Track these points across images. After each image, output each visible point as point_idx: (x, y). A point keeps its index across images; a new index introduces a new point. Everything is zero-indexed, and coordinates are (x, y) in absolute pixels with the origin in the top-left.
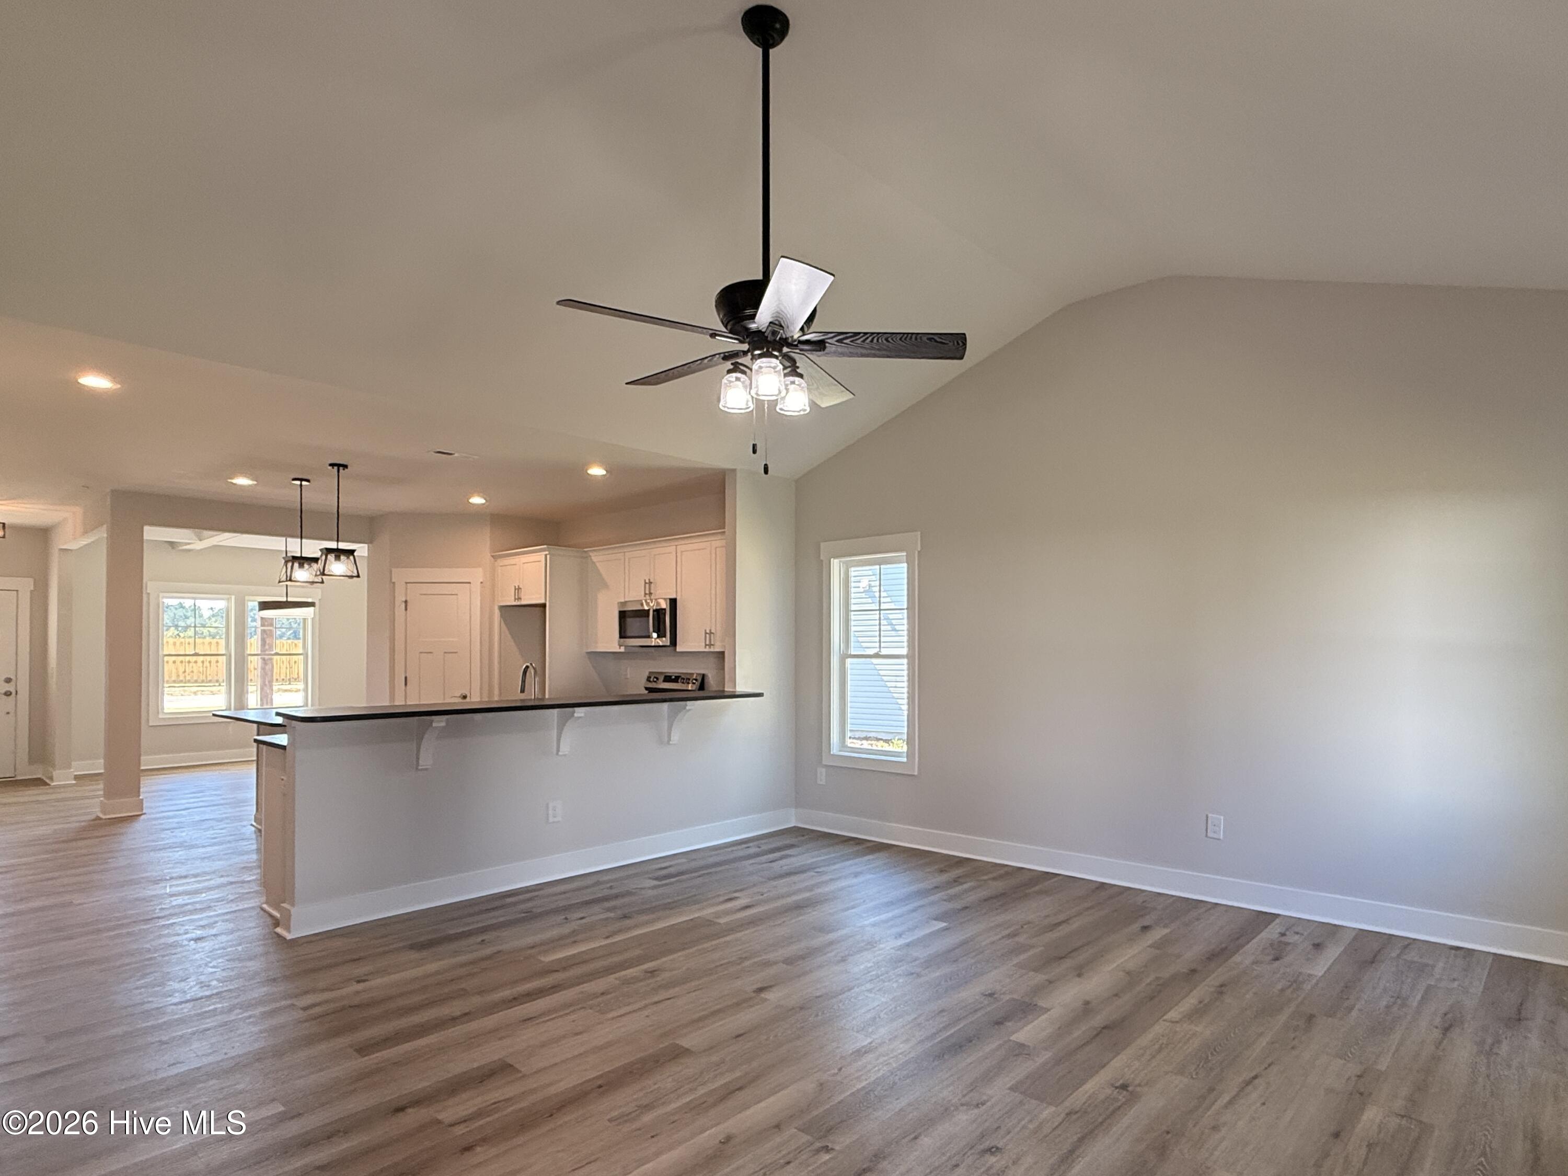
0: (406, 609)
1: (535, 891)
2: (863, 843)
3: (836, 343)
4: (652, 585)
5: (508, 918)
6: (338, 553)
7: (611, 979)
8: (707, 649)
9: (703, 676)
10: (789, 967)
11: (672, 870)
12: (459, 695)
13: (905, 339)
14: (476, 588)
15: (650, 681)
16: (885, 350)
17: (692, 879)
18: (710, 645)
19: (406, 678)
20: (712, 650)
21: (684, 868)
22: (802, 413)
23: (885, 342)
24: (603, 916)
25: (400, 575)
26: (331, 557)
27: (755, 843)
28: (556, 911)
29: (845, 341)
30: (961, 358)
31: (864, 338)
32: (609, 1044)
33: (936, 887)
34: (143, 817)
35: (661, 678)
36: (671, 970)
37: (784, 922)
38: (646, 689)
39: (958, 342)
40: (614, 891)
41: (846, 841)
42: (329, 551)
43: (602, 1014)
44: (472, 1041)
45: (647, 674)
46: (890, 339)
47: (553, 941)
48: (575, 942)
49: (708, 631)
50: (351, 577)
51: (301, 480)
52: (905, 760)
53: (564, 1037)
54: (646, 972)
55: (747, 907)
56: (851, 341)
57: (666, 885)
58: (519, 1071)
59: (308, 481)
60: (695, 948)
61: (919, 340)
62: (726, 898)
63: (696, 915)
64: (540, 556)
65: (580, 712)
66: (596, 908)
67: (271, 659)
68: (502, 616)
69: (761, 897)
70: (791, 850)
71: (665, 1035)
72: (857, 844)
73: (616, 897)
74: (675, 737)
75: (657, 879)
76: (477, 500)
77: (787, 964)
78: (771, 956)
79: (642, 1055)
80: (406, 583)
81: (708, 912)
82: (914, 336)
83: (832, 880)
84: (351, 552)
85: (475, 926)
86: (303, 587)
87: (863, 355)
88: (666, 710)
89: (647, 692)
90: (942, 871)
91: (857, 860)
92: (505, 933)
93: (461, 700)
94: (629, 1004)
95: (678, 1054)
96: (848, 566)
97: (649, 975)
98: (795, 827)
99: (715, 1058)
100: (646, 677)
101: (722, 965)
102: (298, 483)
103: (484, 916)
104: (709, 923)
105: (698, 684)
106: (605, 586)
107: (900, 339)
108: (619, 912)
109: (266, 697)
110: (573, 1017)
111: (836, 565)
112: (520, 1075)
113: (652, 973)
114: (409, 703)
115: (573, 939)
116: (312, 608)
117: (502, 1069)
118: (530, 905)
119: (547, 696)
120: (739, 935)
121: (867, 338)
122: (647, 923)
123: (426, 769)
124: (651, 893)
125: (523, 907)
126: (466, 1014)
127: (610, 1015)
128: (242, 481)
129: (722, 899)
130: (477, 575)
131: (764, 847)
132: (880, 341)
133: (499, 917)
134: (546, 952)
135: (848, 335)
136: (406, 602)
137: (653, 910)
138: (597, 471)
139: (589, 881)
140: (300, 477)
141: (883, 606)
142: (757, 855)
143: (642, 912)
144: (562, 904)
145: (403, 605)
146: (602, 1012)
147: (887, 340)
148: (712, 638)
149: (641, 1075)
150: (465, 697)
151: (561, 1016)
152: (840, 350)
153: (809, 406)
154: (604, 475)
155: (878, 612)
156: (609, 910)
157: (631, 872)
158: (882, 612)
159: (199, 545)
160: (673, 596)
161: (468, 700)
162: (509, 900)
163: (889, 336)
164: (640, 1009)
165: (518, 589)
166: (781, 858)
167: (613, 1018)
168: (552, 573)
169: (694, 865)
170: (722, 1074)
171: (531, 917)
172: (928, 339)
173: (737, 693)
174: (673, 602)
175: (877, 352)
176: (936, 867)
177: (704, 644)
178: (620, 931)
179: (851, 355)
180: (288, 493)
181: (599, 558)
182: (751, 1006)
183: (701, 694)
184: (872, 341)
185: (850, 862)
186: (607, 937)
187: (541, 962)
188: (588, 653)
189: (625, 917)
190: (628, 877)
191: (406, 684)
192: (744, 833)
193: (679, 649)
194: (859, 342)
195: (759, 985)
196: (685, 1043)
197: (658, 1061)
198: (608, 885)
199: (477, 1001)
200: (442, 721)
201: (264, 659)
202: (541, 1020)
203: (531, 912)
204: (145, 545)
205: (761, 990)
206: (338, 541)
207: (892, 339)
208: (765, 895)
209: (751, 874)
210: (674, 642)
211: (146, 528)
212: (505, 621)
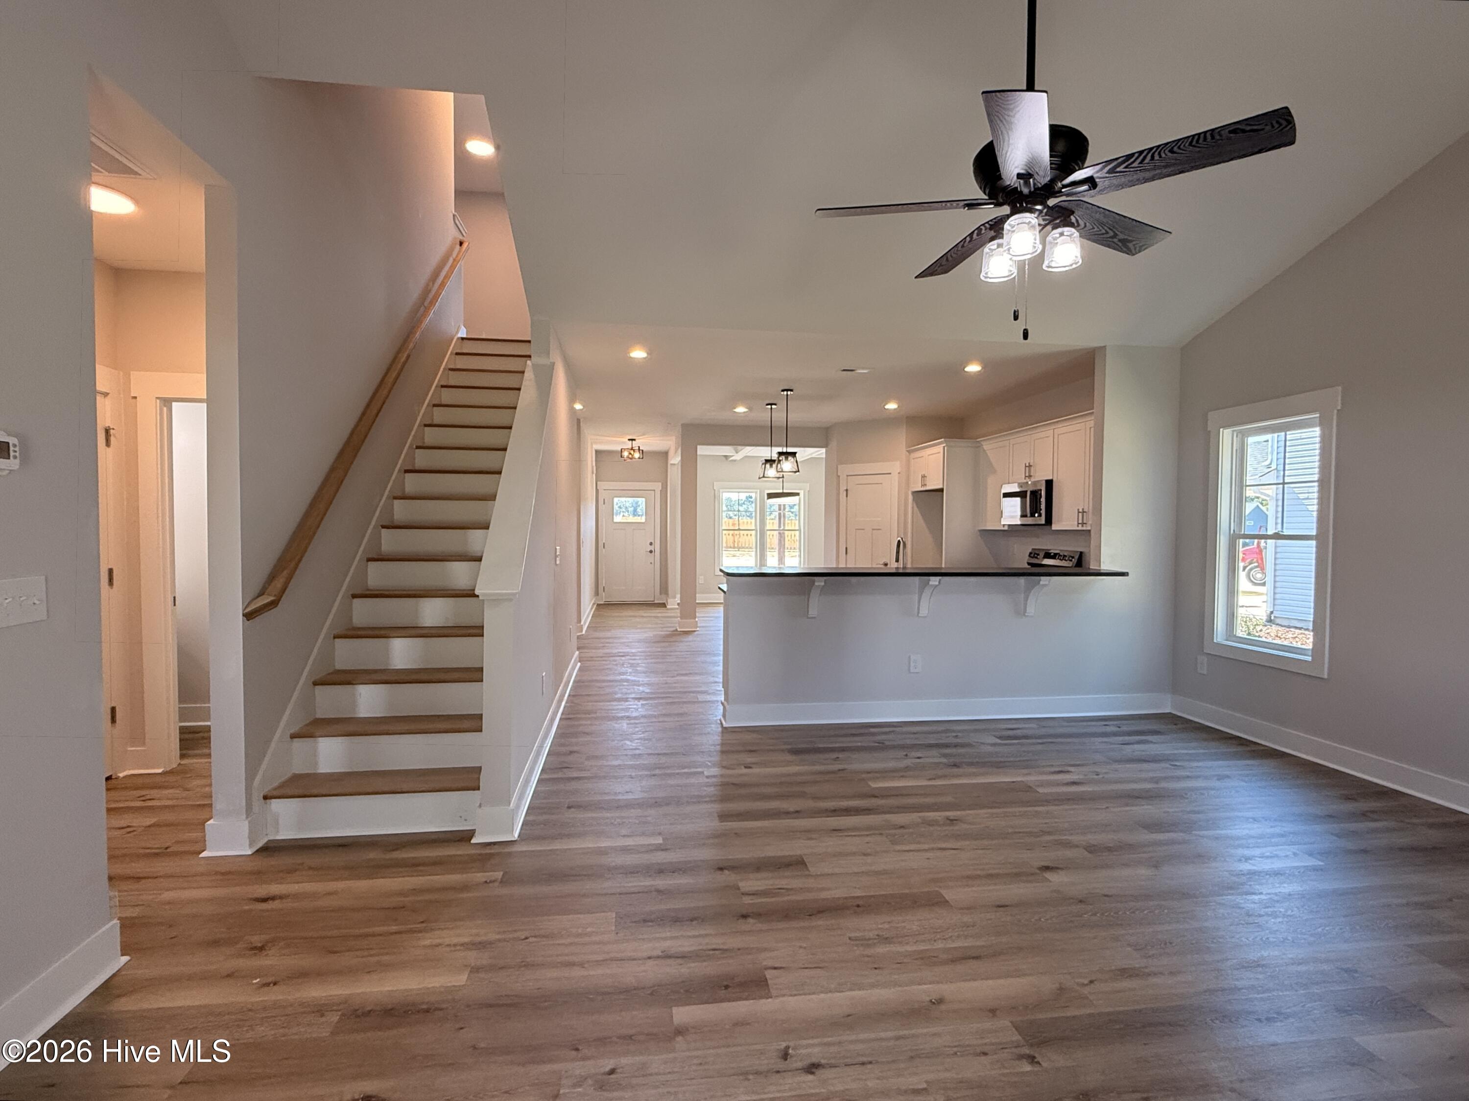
0: (847, 496)
1: (895, 727)
2: (1247, 745)
3: (1107, 175)
4: (1032, 469)
5: (863, 744)
6: (787, 454)
7: (914, 817)
8: (1080, 528)
9: (1081, 553)
10: (1089, 855)
11: (1019, 733)
12: (882, 563)
13: (1197, 142)
14: (895, 477)
15: (1033, 557)
16: (1174, 164)
17: (1034, 744)
18: (1083, 524)
19: (846, 548)
20: (1084, 528)
21: (1030, 732)
22: (1074, 266)
23: (1169, 154)
24: (936, 760)
25: (845, 470)
26: (782, 458)
27: (1115, 723)
28: (903, 747)
29: (1118, 169)
30: (1292, 142)
31: (1141, 157)
32: (885, 872)
33: (1330, 816)
34: (696, 633)
35: (1042, 554)
36: (970, 824)
37: (1107, 808)
38: (1029, 564)
39: (1278, 122)
40: (959, 741)
41: (1226, 738)
42: (780, 454)
43: (893, 844)
44: (791, 834)
45: (1030, 550)
46: (1175, 149)
47: (886, 772)
48: (902, 776)
49: (1081, 510)
50: (795, 472)
51: (771, 404)
52: (1309, 659)
53: (854, 854)
54: (948, 818)
55: (1074, 783)
56: (1126, 167)
57: (1006, 744)
58: (808, 870)
59: (775, 404)
60: (1001, 810)
61: (1218, 137)
62: (1057, 769)
63: (1019, 779)
64: (940, 448)
65: (934, 580)
66: (934, 752)
67: (784, 533)
68: (914, 500)
69: (1096, 777)
70: (1155, 737)
71: (934, 881)
72: (1242, 745)
73: (956, 746)
74: (1031, 610)
75: (1000, 738)
76: (892, 406)
77: (1090, 852)
78: (1075, 839)
79: (907, 891)
80: (847, 476)
81: (1032, 778)
82: (1208, 135)
83: (1188, 777)
84: (794, 454)
85: (837, 745)
86: (774, 481)
87: (1146, 180)
88: (1023, 584)
89: (1029, 567)
90: (1348, 798)
91: (1231, 763)
92: (855, 756)
93: (882, 566)
94: (919, 843)
95: (936, 902)
96: (1244, 435)
97: (948, 822)
98: (1170, 713)
99: (967, 919)
100: (1028, 554)
101: (1020, 832)
102: (769, 407)
103: (848, 739)
104: (1028, 788)
105: (1075, 561)
106: (994, 472)
107: (1190, 144)
108: (952, 760)
109: (781, 560)
110: (868, 839)
111: (1227, 436)
112: (807, 873)
113: (952, 821)
114: (848, 566)
115: (901, 774)
116: (797, 498)
117: (797, 864)
118: (883, 737)
119: (943, 566)
120: (1051, 808)
121: (1145, 157)
122: (975, 775)
123: (814, 618)
124: (990, 749)
125: (879, 738)
126: (797, 812)
127: (898, 848)
128: (741, 409)
129: (1053, 769)
130: (895, 467)
131: (1125, 728)
132: (1163, 155)
133: (858, 742)
134: (875, 779)
135: (1120, 160)
136: (847, 490)
137: (984, 764)
138: (973, 368)
139: (941, 728)
140: (770, 402)
141: (1287, 480)
142: (1115, 734)
143: (971, 764)
144: (908, 742)
145: (845, 493)
146: (894, 843)
147: (1172, 151)
148: (1085, 517)
149: (895, 910)
150: (886, 565)
151: (859, 836)
152: (1115, 182)
153: (1082, 257)
154: (980, 371)
155: (1281, 486)
156: (945, 756)
157: (977, 727)
158: (1286, 486)
159: (738, 457)
160: (1050, 478)
161: (888, 566)
162: (872, 730)
163: (1172, 147)
164: (926, 850)
165: (924, 477)
166: (1139, 742)
167: (899, 851)
168: (949, 462)
169: (1043, 731)
170: (966, 937)
171: (882, 747)
172: (1230, 132)
173: (1102, 571)
174: (1049, 484)
175: (1164, 171)
176: (1343, 792)
177: (1076, 523)
178: (944, 777)
179: (1132, 184)
180: (762, 416)
181: (989, 446)
182: (1030, 882)
183: (1078, 570)
184: (1153, 158)
185: (1220, 762)
186: (930, 779)
187: (870, 786)
188: (981, 531)
189: (955, 765)
190: (976, 731)
191: (846, 553)
192: (1110, 711)
193: (1054, 527)
194: (1135, 164)
195: (1046, 864)
196: (948, 895)
197: (916, 902)
198: (955, 734)
199: (810, 804)
200: (821, 581)
201: (780, 533)
202: (846, 834)
203: (883, 743)
204: (698, 458)
205: (1047, 868)
206: (787, 447)
207: (1179, 148)
208: (1101, 776)
209: (1096, 751)
210: (1049, 521)
211: (699, 447)
212: (917, 504)
